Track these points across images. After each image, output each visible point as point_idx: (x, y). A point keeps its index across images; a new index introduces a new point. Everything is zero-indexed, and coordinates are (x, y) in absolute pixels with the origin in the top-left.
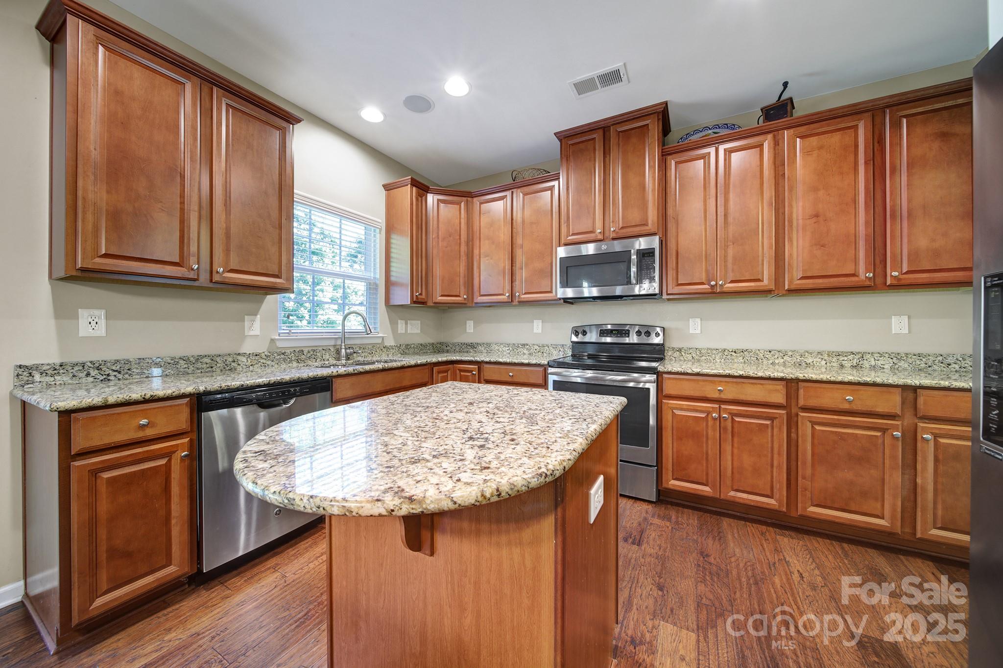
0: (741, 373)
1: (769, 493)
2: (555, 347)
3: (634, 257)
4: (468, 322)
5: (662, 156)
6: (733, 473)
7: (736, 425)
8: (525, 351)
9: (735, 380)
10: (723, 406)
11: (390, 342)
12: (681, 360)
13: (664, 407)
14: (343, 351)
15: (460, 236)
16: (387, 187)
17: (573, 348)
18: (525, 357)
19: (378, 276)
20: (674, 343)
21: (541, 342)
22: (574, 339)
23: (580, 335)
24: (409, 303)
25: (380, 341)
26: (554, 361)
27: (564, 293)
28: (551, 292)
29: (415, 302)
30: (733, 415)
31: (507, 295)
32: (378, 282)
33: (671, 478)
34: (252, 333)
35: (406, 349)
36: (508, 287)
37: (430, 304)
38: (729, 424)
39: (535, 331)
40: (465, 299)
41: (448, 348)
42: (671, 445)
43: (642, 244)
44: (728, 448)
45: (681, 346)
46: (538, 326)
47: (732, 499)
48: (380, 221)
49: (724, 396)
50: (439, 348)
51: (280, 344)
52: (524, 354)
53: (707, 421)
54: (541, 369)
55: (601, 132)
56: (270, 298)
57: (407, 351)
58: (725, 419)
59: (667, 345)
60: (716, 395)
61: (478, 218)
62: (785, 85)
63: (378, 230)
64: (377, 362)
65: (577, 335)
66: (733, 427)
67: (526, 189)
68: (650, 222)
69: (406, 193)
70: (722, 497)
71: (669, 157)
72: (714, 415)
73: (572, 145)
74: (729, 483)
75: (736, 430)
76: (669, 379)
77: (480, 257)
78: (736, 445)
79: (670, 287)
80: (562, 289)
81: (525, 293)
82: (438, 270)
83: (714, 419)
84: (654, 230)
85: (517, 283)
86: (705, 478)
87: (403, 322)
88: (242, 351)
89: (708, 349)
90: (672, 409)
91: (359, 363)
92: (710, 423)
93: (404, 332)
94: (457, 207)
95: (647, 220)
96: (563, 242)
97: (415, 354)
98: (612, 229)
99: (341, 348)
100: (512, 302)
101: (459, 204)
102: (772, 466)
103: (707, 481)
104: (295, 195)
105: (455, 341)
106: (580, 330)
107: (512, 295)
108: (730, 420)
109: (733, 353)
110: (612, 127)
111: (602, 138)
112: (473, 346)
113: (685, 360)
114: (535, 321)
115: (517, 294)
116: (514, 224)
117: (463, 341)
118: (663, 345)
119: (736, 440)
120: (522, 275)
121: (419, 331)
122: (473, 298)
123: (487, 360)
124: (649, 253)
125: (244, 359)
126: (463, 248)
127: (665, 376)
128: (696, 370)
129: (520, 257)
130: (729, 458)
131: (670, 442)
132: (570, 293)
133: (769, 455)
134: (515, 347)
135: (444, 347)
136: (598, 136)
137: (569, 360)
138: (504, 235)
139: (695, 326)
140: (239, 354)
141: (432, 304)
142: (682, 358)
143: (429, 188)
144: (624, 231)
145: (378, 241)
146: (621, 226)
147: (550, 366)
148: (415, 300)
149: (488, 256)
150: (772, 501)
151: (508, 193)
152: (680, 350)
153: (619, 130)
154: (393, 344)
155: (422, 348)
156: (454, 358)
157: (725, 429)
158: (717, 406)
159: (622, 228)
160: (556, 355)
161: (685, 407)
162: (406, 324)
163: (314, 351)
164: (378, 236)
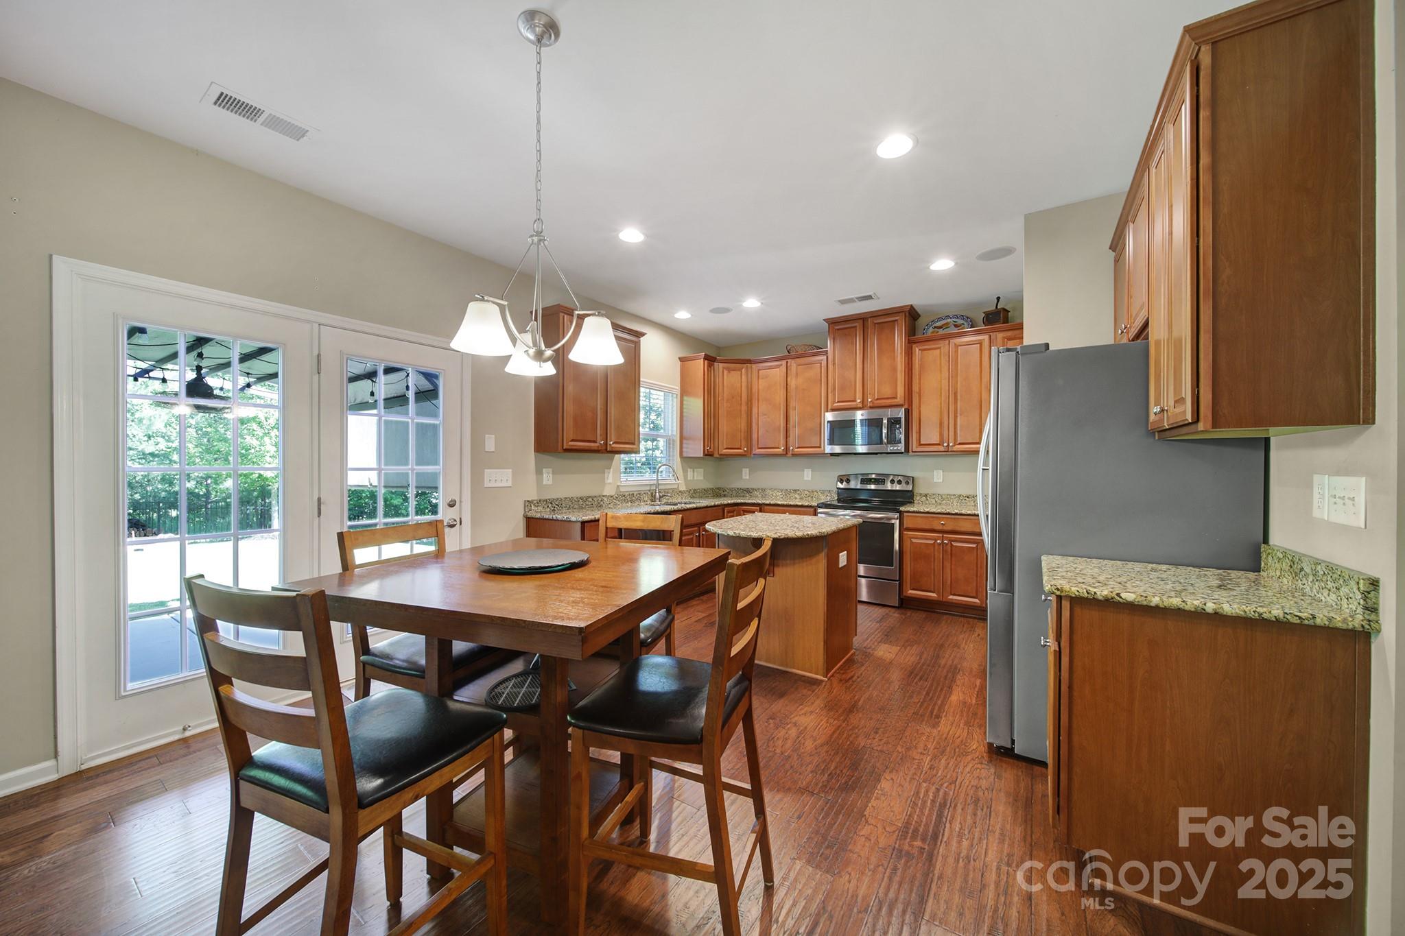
0: (956, 511)
1: (974, 595)
2: (823, 492)
3: (885, 421)
4: (744, 470)
5: (909, 343)
6: (951, 582)
7: (953, 548)
8: (797, 496)
9: (953, 516)
10: (945, 535)
11: (683, 488)
12: (926, 504)
13: (905, 537)
14: (657, 494)
15: (741, 397)
16: (682, 360)
17: (839, 494)
18: (797, 500)
19: (675, 433)
20: (920, 489)
21: (811, 488)
22: (840, 486)
23: (844, 483)
24: (702, 456)
25: (676, 487)
26: (822, 503)
27: (832, 449)
28: (820, 447)
29: (706, 455)
30: (951, 540)
31: (783, 448)
32: (675, 438)
33: (909, 589)
34: (609, 481)
35: (694, 493)
36: (782, 441)
37: (716, 455)
38: (949, 548)
39: (806, 479)
40: (745, 451)
41: (725, 493)
42: (909, 565)
43: (890, 413)
44: (948, 565)
45: (926, 492)
46: (807, 475)
47: (951, 601)
48: (676, 388)
49: (945, 528)
50: (718, 492)
51: (622, 489)
52: (796, 498)
53: (934, 547)
54: (812, 510)
55: (861, 321)
56: (617, 456)
57: (694, 495)
58: (947, 544)
59: (916, 491)
60: (940, 528)
61: (757, 383)
62: (998, 298)
63: (675, 396)
64: (679, 503)
65: (842, 483)
66: (951, 550)
67: (800, 361)
68: (899, 396)
69: (700, 365)
70: (944, 600)
71: (914, 346)
72: (938, 541)
73: (838, 329)
74: (949, 590)
75: (953, 552)
76: (908, 516)
77: (758, 416)
78: (953, 563)
79: (914, 446)
80: (830, 446)
81: (798, 448)
82: (724, 426)
83: (939, 544)
84: (902, 402)
85: (791, 439)
86: (932, 587)
87: (692, 470)
88: (604, 494)
89: (948, 495)
90: (911, 538)
91: (667, 504)
92: (936, 547)
93: (692, 478)
94: (739, 372)
95: (897, 396)
96: (830, 407)
97: (700, 497)
98: (869, 400)
99: (656, 493)
100: (785, 454)
101: (740, 370)
102: (977, 576)
103: (934, 589)
104: (641, 383)
105: (733, 486)
106: (845, 479)
107: (787, 449)
108: (950, 544)
109: (966, 498)
110: (869, 320)
111: (862, 326)
112: (749, 491)
113: (930, 504)
114: (806, 470)
115: (791, 448)
116: (789, 389)
117: (739, 487)
118: (911, 491)
119: (953, 559)
120: (795, 432)
121: (702, 478)
122: (751, 450)
123: (768, 502)
124: (897, 421)
125: (605, 499)
126: (744, 408)
127: (905, 514)
128: (927, 510)
129: (795, 417)
130: (949, 571)
131: (909, 563)
132: (837, 449)
133: (975, 569)
134: (788, 492)
135: (721, 492)
136: (858, 324)
137: (836, 503)
138: (780, 397)
139: (938, 476)
140: (604, 496)
141: (718, 456)
142: (927, 502)
143: (716, 358)
144: (879, 401)
145: (675, 404)
146: (876, 397)
147: (819, 507)
148: (706, 453)
149: (765, 415)
150: (976, 601)
151: (784, 363)
152: (926, 496)
153: (875, 322)
154: (684, 489)
155: (705, 493)
156: (739, 501)
157: (946, 551)
158: (941, 535)
159: (877, 399)
160: (823, 499)
161: (919, 537)
162: (694, 472)
163: (639, 494)
164: (675, 400)
